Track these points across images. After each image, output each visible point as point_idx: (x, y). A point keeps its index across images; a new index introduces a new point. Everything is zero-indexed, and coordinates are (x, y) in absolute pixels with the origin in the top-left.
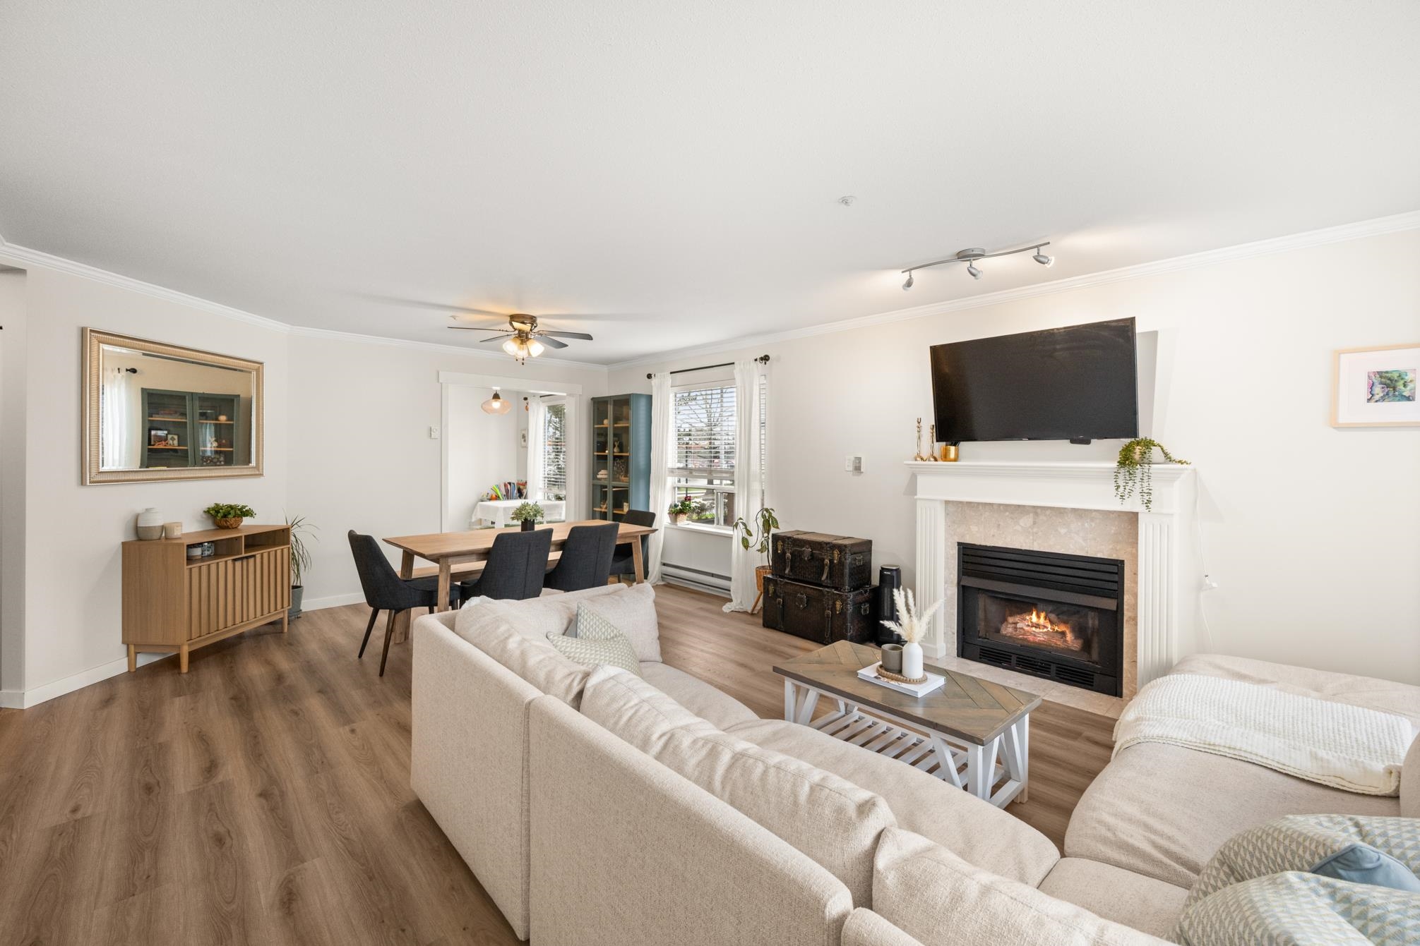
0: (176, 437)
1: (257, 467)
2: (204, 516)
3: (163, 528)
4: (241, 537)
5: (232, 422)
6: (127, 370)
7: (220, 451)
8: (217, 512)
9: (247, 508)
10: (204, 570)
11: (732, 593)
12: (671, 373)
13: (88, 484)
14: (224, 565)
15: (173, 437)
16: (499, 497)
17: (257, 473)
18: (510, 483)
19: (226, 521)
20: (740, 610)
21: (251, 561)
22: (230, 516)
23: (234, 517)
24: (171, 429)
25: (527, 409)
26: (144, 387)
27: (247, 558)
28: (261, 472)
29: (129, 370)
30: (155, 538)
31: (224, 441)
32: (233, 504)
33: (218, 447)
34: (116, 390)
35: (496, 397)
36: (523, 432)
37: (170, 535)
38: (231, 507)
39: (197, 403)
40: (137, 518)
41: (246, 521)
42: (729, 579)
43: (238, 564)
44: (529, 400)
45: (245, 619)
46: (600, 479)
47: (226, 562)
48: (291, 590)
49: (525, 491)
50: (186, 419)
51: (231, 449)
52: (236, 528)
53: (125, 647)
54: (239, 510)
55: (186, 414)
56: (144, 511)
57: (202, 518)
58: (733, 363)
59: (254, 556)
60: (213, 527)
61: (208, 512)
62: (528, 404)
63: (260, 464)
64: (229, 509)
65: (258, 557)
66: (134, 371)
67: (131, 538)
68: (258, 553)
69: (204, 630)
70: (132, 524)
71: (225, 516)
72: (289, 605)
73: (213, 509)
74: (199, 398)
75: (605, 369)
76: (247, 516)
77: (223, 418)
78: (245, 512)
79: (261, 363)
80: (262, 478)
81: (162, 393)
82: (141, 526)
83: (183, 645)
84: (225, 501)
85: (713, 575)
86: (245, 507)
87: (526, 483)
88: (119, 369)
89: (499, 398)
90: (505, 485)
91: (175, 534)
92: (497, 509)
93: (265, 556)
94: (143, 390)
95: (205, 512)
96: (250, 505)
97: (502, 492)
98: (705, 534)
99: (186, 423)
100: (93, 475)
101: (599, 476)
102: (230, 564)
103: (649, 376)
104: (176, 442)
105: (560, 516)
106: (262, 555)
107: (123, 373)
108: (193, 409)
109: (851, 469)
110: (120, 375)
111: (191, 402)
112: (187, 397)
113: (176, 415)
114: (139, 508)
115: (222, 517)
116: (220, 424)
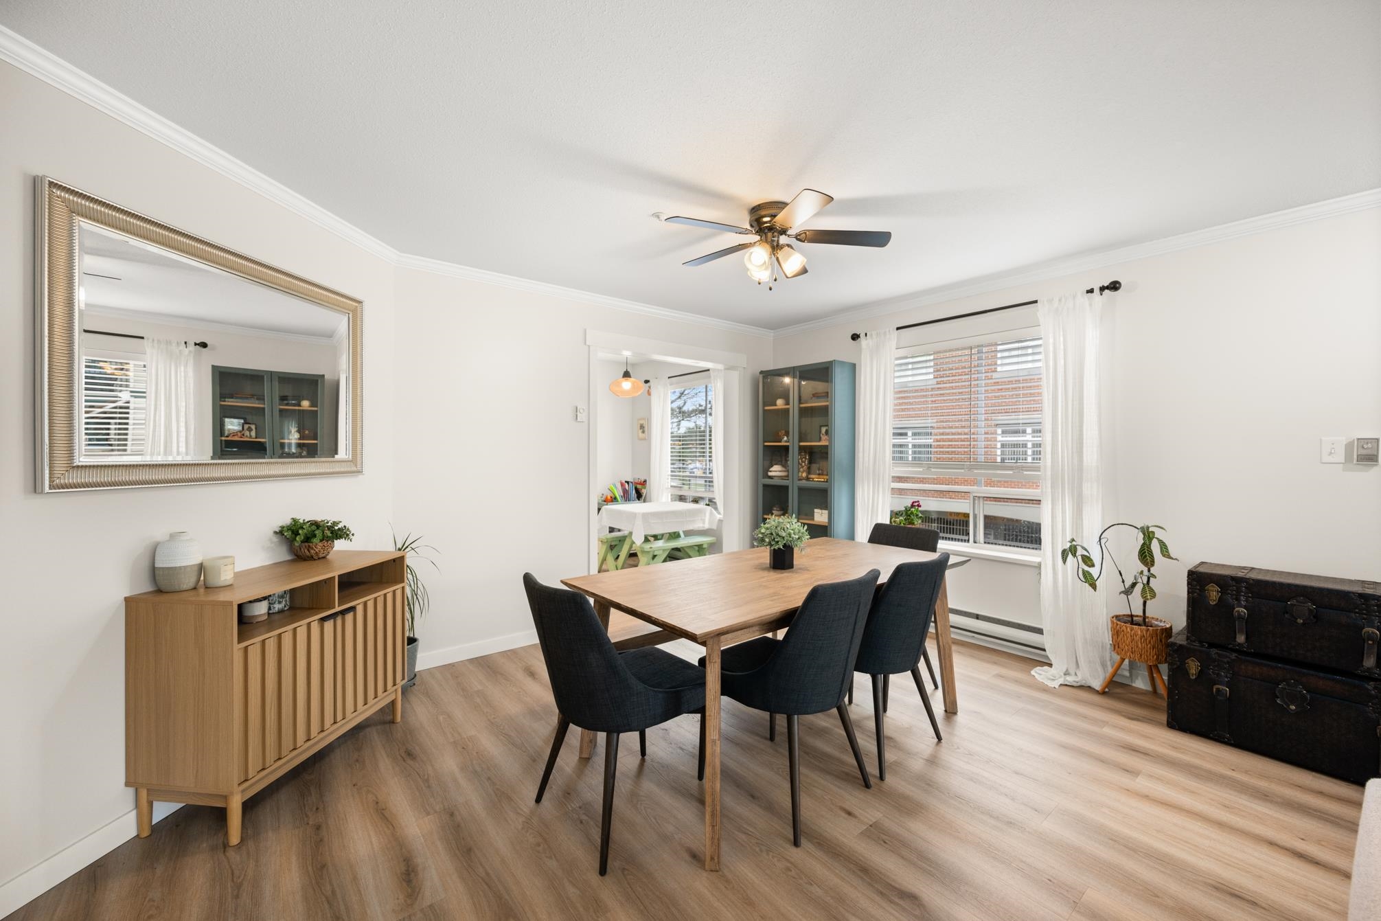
0: (253, 427)
1: (354, 461)
2: (275, 539)
3: (201, 568)
4: (334, 577)
5: (315, 409)
6: (196, 344)
7: (304, 444)
8: (296, 533)
9: (340, 526)
10: (271, 646)
11: (1048, 653)
12: (898, 329)
13: (47, 489)
14: (306, 628)
15: (249, 427)
16: (615, 498)
17: (354, 469)
18: (628, 482)
19: (309, 548)
20: (1075, 684)
21: (349, 617)
22: (315, 540)
23: (321, 541)
24: (249, 418)
25: (649, 394)
26: (216, 365)
27: (343, 613)
28: (359, 469)
29: (198, 344)
30: (185, 587)
31: (307, 432)
32: (319, 519)
33: (300, 439)
34: (182, 368)
35: (627, 375)
36: (642, 422)
37: (213, 582)
38: (316, 524)
39: (276, 384)
40: (153, 552)
41: (339, 545)
42: (1039, 631)
43: (329, 625)
44: (651, 383)
45: (339, 717)
46: (771, 477)
47: (309, 625)
48: (406, 647)
49: (644, 492)
50: (264, 404)
51: (316, 442)
52: (324, 557)
53: (131, 791)
54: (329, 528)
55: (264, 399)
56: (167, 538)
57: (272, 543)
58: (1036, 302)
59: (353, 609)
60: (288, 557)
61: (280, 533)
62: (650, 387)
63: (359, 456)
64: (314, 527)
65: (360, 610)
66: (204, 345)
67: (145, 587)
68: (358, 603)
69: (271, 754)
70: (145, 563)
71: (308, 539)
72: (403, 679)
73: (289, 528)
74: (279, 377)
75: (771, 334)
76: (340, 537)
77: (305, 404)
78: (339, 533)
79: (360, 302)
80: (361, 476)
81: (237, 372)
82: (161, 566)
83: (232, 793)
84: (306, 514)
85: (977, 617)
86: (335, 523)
87: (645, 481)
88: (186, 343)
89: (630, 377)
90: (622, 485)
91: (222, 579)
92: (633, 516)
93: (370, 605)
94: (213, 367)
95: (276, 533)
96: (346, 521)
97: (618, 493)
98: (988, 560)
99: (264, 409)
100: (58, 472)
101: (770, 474)
102: (315, 627)
103: (855, 337)
104: (253, 434)
105: (704, 523)
106: (365, 604)
107: (192, 347)
108: (271, 392)
109: (1340, 457)
110: (186, 351)
111: (270, 383)
112: (265, 377)
113: (253, 400)
114: (159, 533)
115: (302, 542)
116: (303, 410)
